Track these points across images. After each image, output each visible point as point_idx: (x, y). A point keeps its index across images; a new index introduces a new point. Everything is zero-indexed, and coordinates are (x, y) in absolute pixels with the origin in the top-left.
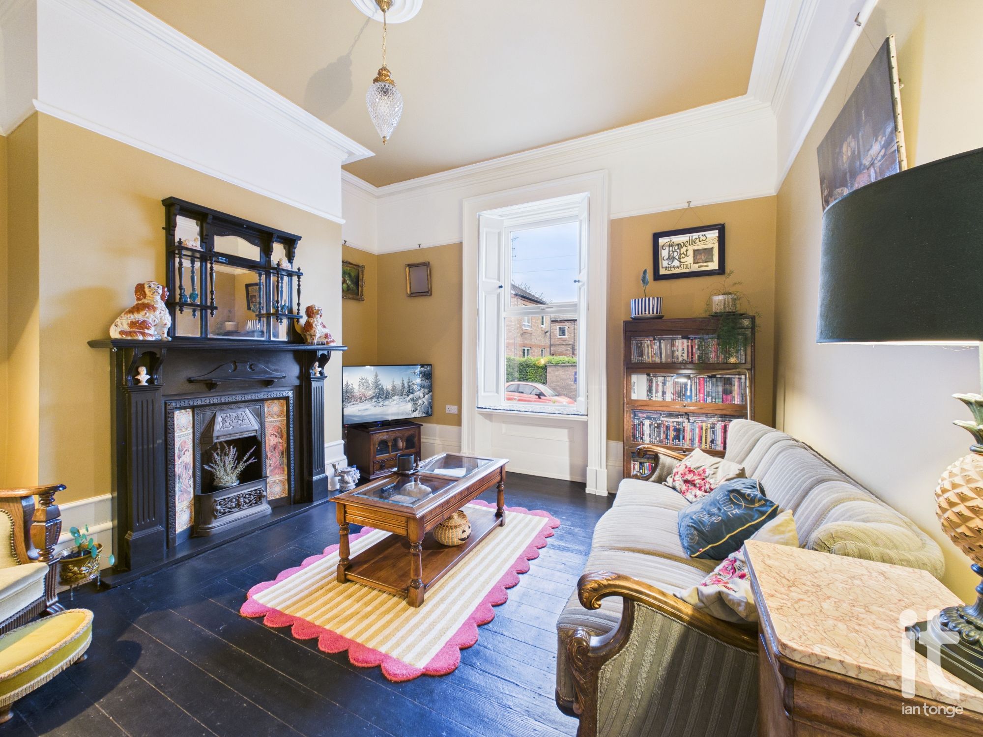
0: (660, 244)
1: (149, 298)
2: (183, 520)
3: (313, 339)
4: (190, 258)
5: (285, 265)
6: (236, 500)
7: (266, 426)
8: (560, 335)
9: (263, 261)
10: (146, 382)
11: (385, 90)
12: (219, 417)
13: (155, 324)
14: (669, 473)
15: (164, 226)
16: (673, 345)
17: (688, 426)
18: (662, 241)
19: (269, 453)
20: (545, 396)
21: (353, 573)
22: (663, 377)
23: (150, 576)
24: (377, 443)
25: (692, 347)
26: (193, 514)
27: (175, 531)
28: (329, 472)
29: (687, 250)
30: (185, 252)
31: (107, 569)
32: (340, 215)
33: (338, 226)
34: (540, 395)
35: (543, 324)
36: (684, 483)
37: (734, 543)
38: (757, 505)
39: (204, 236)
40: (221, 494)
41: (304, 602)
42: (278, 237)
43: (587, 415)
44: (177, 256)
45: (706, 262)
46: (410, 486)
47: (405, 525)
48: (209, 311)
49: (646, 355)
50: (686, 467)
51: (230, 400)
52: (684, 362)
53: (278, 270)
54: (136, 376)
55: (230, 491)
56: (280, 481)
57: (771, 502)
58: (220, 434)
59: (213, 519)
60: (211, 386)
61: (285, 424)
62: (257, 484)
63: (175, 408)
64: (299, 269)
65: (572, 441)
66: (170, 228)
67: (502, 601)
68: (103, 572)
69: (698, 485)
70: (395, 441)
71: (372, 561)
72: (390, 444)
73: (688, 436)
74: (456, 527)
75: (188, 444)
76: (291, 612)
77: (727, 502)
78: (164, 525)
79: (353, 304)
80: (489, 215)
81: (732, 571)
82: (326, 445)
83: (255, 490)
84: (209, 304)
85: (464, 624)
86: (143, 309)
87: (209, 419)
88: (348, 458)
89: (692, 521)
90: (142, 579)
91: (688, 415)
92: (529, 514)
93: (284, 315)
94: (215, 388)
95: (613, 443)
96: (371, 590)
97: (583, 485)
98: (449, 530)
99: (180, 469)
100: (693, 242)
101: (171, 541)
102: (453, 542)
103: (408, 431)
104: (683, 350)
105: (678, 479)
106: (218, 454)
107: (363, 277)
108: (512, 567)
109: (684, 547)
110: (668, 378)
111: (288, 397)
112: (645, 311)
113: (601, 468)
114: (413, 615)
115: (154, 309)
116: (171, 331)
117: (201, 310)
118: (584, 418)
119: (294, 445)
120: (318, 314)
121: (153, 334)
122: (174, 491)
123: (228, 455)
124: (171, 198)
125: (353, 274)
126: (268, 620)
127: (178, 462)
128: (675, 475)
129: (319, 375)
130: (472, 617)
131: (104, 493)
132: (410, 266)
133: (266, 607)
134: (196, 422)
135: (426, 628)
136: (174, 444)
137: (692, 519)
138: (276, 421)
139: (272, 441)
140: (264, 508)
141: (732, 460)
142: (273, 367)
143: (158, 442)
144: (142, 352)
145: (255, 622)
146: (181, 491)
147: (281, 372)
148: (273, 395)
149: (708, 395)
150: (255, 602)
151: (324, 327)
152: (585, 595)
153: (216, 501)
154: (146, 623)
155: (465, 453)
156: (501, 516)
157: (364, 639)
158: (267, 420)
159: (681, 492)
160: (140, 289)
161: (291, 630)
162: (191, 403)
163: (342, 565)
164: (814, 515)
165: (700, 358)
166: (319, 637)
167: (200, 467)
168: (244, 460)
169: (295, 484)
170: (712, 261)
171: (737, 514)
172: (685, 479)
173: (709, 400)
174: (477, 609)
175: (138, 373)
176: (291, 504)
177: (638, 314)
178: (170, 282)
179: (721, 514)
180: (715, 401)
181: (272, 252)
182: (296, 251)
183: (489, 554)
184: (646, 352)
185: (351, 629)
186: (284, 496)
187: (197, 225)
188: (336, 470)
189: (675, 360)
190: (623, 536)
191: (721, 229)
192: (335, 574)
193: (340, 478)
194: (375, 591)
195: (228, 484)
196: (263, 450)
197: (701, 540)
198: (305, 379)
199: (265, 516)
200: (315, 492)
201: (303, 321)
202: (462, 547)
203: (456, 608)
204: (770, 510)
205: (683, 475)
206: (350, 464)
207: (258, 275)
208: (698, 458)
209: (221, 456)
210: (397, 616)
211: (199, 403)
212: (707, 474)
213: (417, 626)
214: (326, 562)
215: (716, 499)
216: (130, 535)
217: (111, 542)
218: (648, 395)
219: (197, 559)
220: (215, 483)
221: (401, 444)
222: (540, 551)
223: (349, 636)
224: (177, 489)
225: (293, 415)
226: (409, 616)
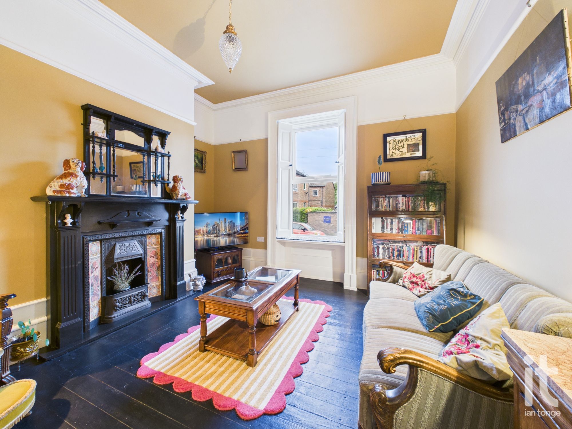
0: (387, 141)
1: (73, 169)
2: (94, 313)
3: (178, 196)
4: (99, 144)
5: (160, 149)
6: (129, 299)
7: (148, 251)
8: (314, 195)
9: (146, 147)
10: (71, 224)
11: (231, 38)
12: (118, 246)
13: (77, 186)
14: (399, 278)
15: (83, 123)
16: (397, 200)
17: (405, 248)
18: (389, 139)
19: (149, 268)
20: (307, 230)
21: (210, 345)
22: (390, 219)
23: (73, 351)
24: (216, 260)
25: (408, 202)
26: (101, 308)
27: (89, 321)
28: (187, 279)
29: (404, 145)
30: (96, 140)
31: (43, 347)
32: (193, 120)
33: (192, 126)
34: (304, 230)
35: (304, 188)
36: (411, 283)
37: (456, 323)
38: (468, 298)
39: (109, 130)
40: (119, 295)
41: (179, 366)
42: (156, 132)
43: (344, 242)
44: (91, 142)
45: (415, 151)
46: (243, 288)
47: (245, 315)
48: (112, 178)
49: (381, 206)
50: (411, 274)
51: (125, 235)
52: (404, 210)
53: (156, 152)
54: (64, 220)
55: (125, 293)
56: (156, 285)
57: (479, 297)
58: (119, 257)
59: (114, 312)
60: (113, 226)
61: (160, 250)
62: (142, 288)
63: (90, 241)
64: (169, 153)
65: (334, 258)
66: (86, 124)
67: (306, 361)
68: (41, 350)
69: (420, 285)
70: (226, 259)
71: (221, 337)
72: (224, 261)
73: (406, 254)
74: (273, 313)
75: (97, 264)
76: (171, 374)
77: (449, 296)
78: (82, 316)
79: (199, 175)
80: (283, 122)
81: (467, 342)
82: (185, 262)
83: (141, 292)
84: (112, 173)
85: (285, 378)
86: (69, 176)
87: (111, 248)
88: (197, 270)
89: (427, 308)
90: (67, 354)
91: (406, 242)
92: (312, 303)
93: (159, 181)
94: (116, 228)
95: (360, 259)
96: (221, 356)
97: (341, 285)
98: (268, 315)
99: (92, 280)
100: (407, 140)
101: (86, 327)
102: (271, 323)
103: (234, 253)
104: (403, 203)
105: (406, 281)
106: (116, 270)
107: (205, 159)
108: (308, 338)
109: (423, 325)
110: (394, 220)
111: (162, 233)
112: (380, 180)
113: (353, 274)
114: (251, 373)
115: (76, 176)
116: (87, 191)
117: (107, 178)
118: (342, 244)
119: (165, 263)
120: (181, 181)
121: (75, 193)
122: (89, 295)
123: (123, 270)
124: (88, 104)
125: (199, 157)
126: (156, 379)
127: (91, 275)
128: (404, 279)
129: (181, 219)
130: (289, 373)
131: (41, 297)
132: (234, 152)
133: (154, 370)
134: (103, 250)
135: (261, 381)
136: (89, 264)
137: (427, 307)
138: (153, 248)
139: (151, 261)
140: (147, 303)
141: (439, 269)
142: (152, 214)
143: (78, 263)
144: (68, 205)
145: (147, 381)
146: (93, 294)
147: (158, 217)
148: (152, 231)
149: (418, 230)
150: (146, 367)
151: (184, 189)
152: (385, 364)
153: (116, 300)
154: (73, 385)
155: (270, 266)
156: (297, 305)
157: (222, 390)
158: (148, 247)
159: (409, 289)
160: (67, 163)
161: (172, 385)
162: (100, 237)
163: (202, 341)
164: (514, 305)
165: (413, 208)
166: (191, 390)
167: (105, 278)
168: (133, 273)
169: (165, 287)
170: (418, 151)
171: (456, 304)
172: (411, 281)
173: (418, 233)
174: (292, 367)
175: (65, 218)
176: (163, 300)
177: (376, 182)
178: (86, 159)
179: (446, 304)
180: (422, 234)
181: (152, 141)
182: (167, 141)
183: (292, 329)
184: (381, 205)
185: (212, 384)
186: (159, 295)
187: (104, 122)
188: (191, 277)
189: (398, 209)
190: (384, 318)
191: (424, 132)
192: (198, 346)
193: (193, 282)
194: (224, 357)
195: (123, 289)
196: (146, 266)
197: (435, 320)
198: (172, 221)
199: (148, 308)
200: (179, 292)
201: (171, 185)
202: (277, 326)
203: (278, 367)
204: (479, 302)
205: (410, 278)
206: (199, 274)
207: (142, 156)
208: (417, 268)
209: (118, 271)
210: (241, 374)
211: (105, 237)
212: (425, 278)
213: (255, 380)
214: (190, 338)
215: (441, 295)
216: (60, 325)
217: (46, 331)
218: (382, 230)
219: (105, 338)
220: (115, 288)
221: (230, 261)
222: (323, 326)
223: (212, 388)
224: (90, 293)
225: (165, 244)
226: (249, 373)
